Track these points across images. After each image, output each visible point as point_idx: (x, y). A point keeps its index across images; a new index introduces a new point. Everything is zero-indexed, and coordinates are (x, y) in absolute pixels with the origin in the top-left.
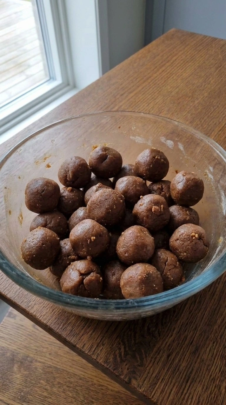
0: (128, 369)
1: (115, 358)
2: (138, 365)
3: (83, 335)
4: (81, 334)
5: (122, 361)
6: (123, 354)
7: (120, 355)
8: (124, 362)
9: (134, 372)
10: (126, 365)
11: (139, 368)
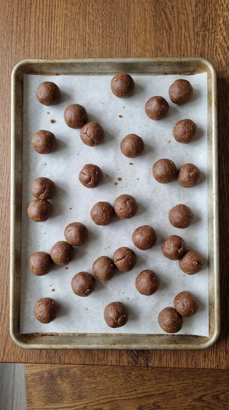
0: (143, 360)
1: (133, 358)
2: (148, 354)
3: (107, 357)
4: (106, 357)
5: (138, 357)
6: (136, 354)
7: (135, 355)
8: (139, 357)
9: (147, 359)
10: (141, 358)
11: (149, 355)
